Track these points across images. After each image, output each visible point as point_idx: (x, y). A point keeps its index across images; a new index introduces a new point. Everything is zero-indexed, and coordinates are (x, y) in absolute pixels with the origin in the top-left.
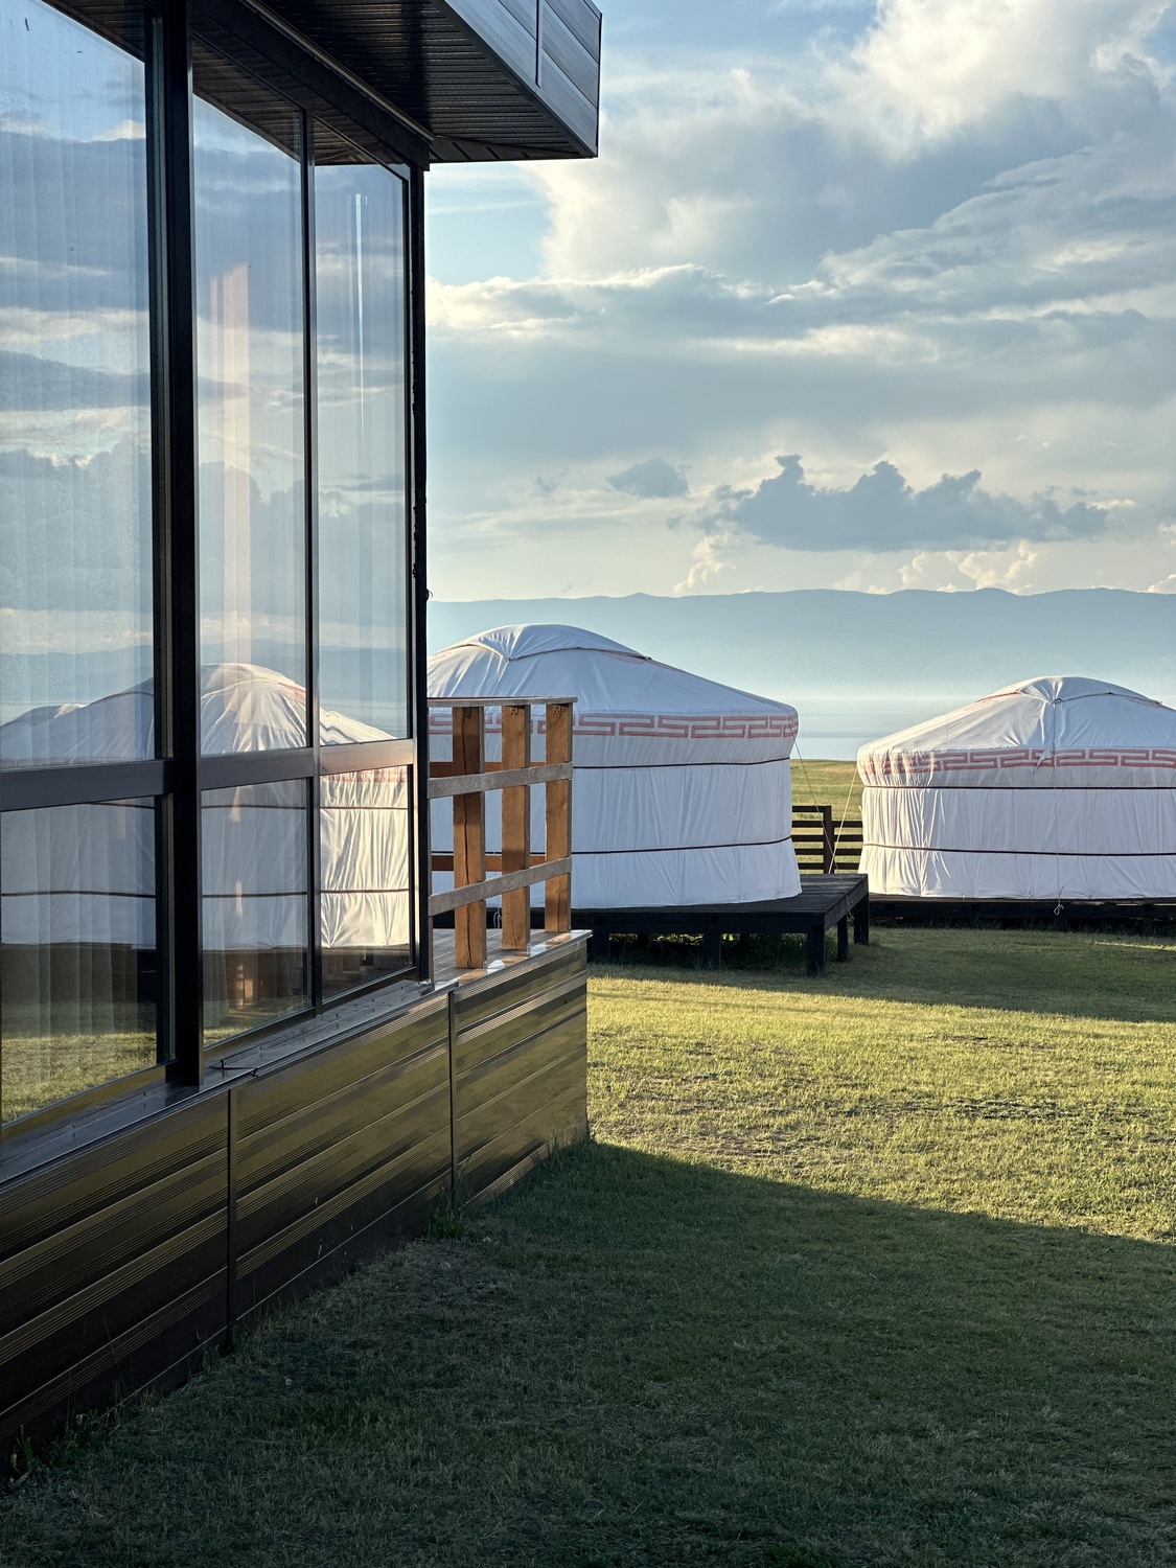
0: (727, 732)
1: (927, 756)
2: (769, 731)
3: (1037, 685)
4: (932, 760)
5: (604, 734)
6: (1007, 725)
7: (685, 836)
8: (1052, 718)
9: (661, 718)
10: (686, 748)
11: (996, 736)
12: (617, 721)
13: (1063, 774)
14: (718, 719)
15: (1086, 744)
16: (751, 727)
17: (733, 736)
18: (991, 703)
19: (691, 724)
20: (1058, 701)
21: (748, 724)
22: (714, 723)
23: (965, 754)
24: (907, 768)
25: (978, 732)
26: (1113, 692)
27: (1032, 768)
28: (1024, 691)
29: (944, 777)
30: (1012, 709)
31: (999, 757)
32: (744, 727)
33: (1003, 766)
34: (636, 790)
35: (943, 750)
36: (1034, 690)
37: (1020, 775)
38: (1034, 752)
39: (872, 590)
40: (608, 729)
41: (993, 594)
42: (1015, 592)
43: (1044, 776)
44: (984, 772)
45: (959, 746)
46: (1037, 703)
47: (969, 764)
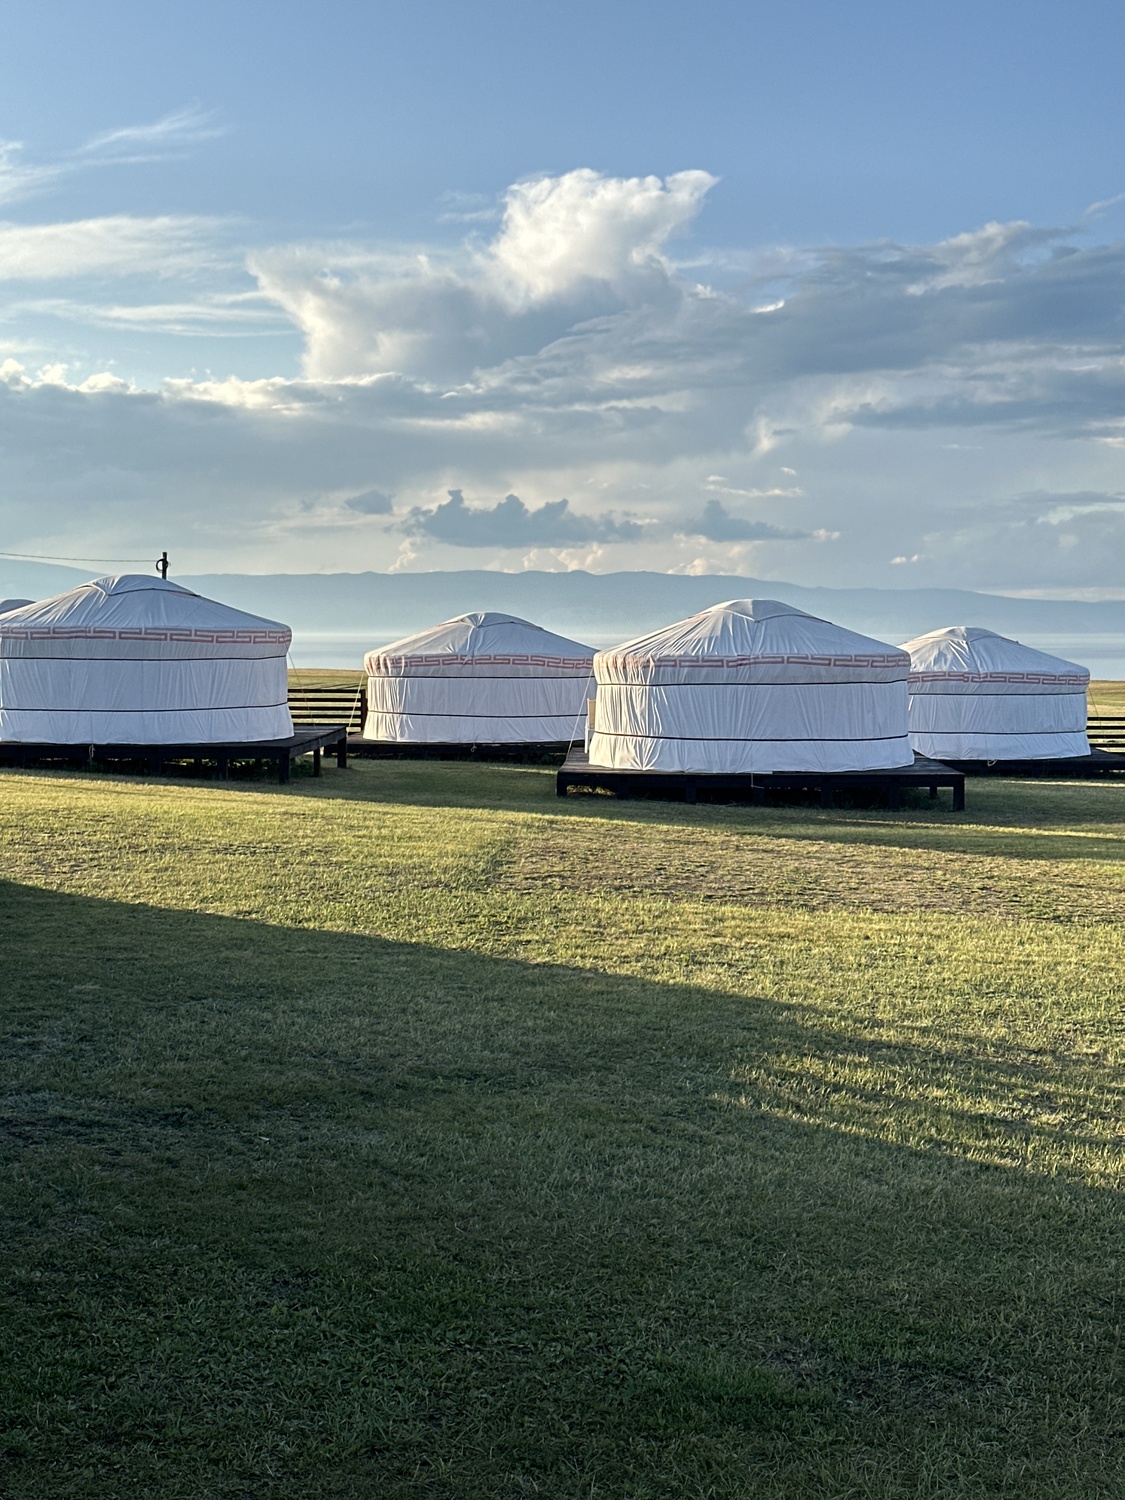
0: (239, 640)
1: (400, 659)
2: (268, 639)
3: (469, 617)
4: (403, 661)
5: (160, 640)
6: (449, 641)
7: (213, 701)
8: (475, 636)
9: (196, 631)
10: (213, 649)
11: (441, 647)
12: (169, 633)
13: (478, 669)
14: (233, 632)
15: (492, 652)
16: (255, 637)
17: (243, 642)
18: (443, 627)
19: (215, 635)
20: (481, 626)
21: (253, 635)
22: (231, 634)
23: (421, 657)
24: (389, 665)
25: (430, 645)
26: (514, 622)
27: (460, 666)
28: (462, 620)
29: (410, 670)
30: (453, 631)
31: (441, 659)
32: (250, 637)
33: (444, 664)
34: (181, 675)
35: (409, 655)
36: (467, 620)
37: (453, 670)
38: (462, 656)
39: (506, 571)
40: (163, 637)
41: (579, 574)
42: (592, 572)
43: (467, 670)
44: (433, 668)
45: (418, 653)
46: (469, 627)
47: (424, 663)
